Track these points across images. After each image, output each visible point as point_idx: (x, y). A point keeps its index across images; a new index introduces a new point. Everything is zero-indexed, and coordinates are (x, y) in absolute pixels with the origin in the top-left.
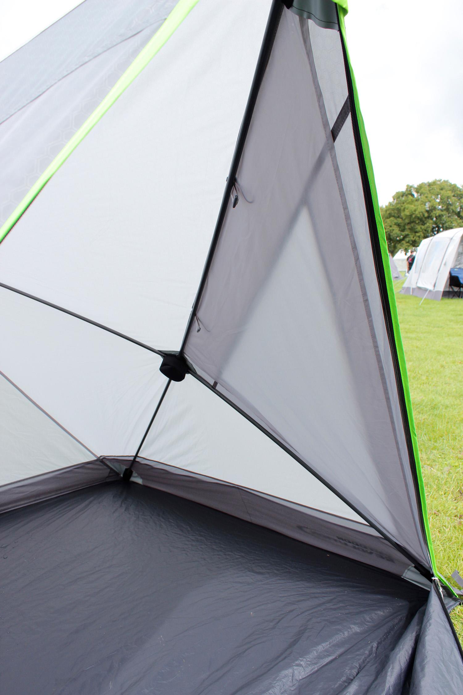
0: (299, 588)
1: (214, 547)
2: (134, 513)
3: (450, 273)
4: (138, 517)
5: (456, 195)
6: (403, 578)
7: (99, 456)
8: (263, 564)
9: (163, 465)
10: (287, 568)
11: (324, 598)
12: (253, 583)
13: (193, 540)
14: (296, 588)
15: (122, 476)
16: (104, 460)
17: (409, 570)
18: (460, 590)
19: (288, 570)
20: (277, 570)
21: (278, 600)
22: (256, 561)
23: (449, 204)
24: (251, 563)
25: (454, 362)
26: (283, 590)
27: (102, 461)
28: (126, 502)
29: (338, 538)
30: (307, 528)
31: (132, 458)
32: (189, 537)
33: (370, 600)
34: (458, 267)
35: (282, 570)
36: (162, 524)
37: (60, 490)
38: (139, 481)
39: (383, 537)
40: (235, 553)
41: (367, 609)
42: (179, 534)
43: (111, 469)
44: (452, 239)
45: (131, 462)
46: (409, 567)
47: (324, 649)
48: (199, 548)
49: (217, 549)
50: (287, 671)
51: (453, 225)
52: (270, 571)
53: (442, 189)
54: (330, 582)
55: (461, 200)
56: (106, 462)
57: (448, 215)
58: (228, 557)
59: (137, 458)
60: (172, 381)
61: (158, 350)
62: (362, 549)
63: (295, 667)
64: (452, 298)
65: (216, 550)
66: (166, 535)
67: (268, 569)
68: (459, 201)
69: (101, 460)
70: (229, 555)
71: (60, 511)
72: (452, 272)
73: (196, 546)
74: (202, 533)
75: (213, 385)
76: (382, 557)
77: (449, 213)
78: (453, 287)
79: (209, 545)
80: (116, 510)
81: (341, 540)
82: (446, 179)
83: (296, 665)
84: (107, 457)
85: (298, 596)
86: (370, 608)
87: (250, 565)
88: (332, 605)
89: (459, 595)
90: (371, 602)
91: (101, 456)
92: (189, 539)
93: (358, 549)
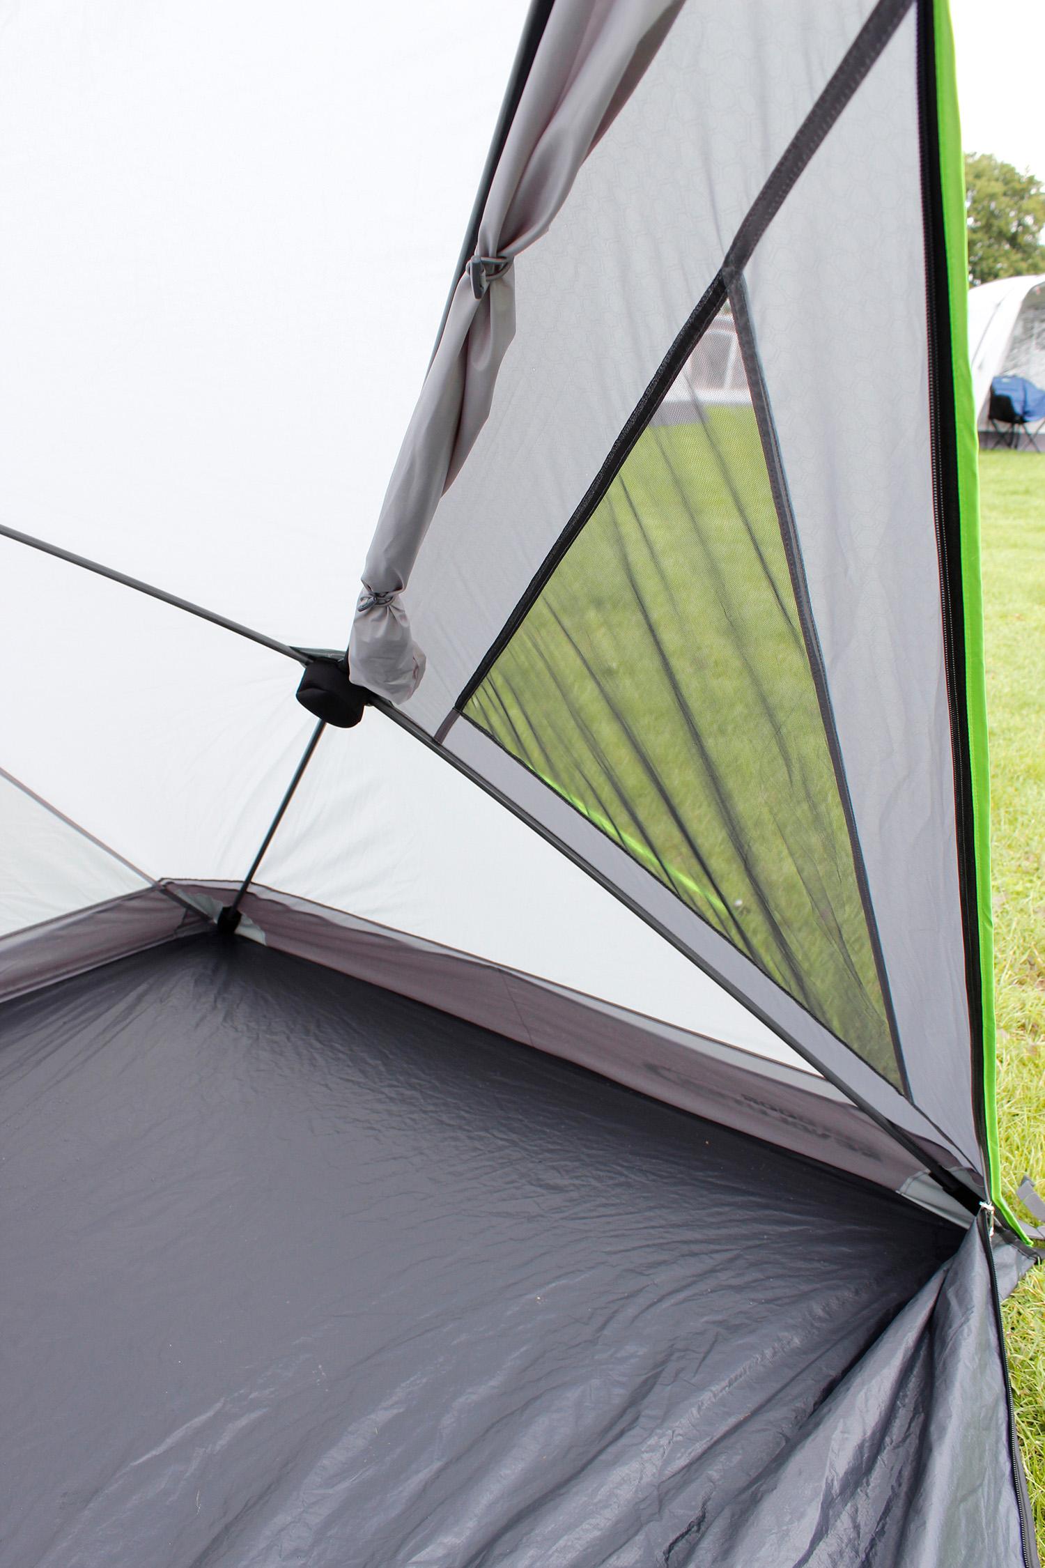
0: (653, 1227)
1: (445, 1118)
2: (248, 1026)
3: (992, 390)
4: (258, 1038)
5: (1009, 193)
6: (900, 1195)
7: (157, 879)
8: (563, 1163)
9: (314, 905)
10: (621, 1174)
11: (713, 1255)
12: (542, 1216)
13: (391, 1099)
14: (646, 1228)
15: (216, 921)
16: (170, 887)
17: (915, 1179)
18: (1036, 1226)
19: (622, 1179)
20: (599, 1179)
21: (603, 1263)
22: (548, 1155)
23: (992, 215)
24: (533, 1159)
25: (1004, 616)
26: (612, 1233)
27: (165, 890)
28: (226, 995)
29: (746, 1099)
30: (669, 1070)
31: (238, 887)
32: (383, 1090)
33: (824, 1261)
34: (1010, 373)
35: (611, 1178)
36: (317, 1056)
37: (65, 964)
38: (258, 936)
39: (855, 1105)
40: (496, 1133)
41: (818, 1286)
42: (358, 1084)
43: (189, 907)
44: (999, 305)
45: (236, 894)
46: (917, 1172)
47: (717, 1399)
48: (408, 1121)
49: (452, 1122)
50: (627, 1467)
51: (999, 266)
52: (582, 1183)
53: (978, 176)
54: (727, 1209)
55: (1021, 202)
56: (175, 893)
57: (987, 242)
58: (477, 1144)
59: (250, 885)
60: (328, 725)
61: (291, 647)
62: (802, 1126)
63: (646, 1456)
64: (992, 449)
65: (449, 1125)
66: (326, 1086)
67: (577, 1178)
68: (1016, 207)
69: (163, 888)
70: (481, 1139)
71: (65, 1023)
72: (997, 386)
73: (400, 1116)
74: (414, 1080)
75: (436, 735)
76: (852, 1148)
77: (990, 238)
78: (996, 421)
79: (432, 1111)
80: (203, 1018)
81: (752, 1103)
82: (988, 153)
83: (648, 1449)
84: (176, 882)
85: (648, 1250)
86: (825, 1283)
87: (531, 1165)
88: (733, 1277)
89: (1036, 1240)
90: (826, 1264)
91: (162, 879)
92: (381, 1096)
93: (794, 1125)
